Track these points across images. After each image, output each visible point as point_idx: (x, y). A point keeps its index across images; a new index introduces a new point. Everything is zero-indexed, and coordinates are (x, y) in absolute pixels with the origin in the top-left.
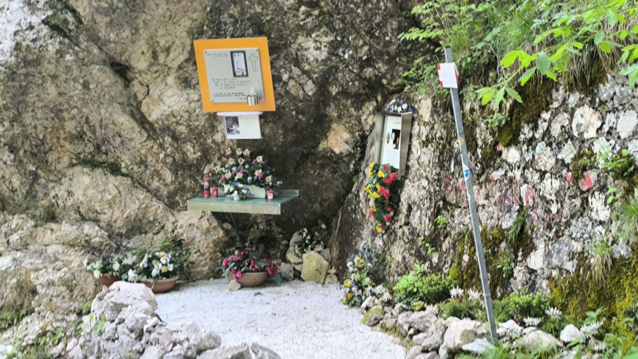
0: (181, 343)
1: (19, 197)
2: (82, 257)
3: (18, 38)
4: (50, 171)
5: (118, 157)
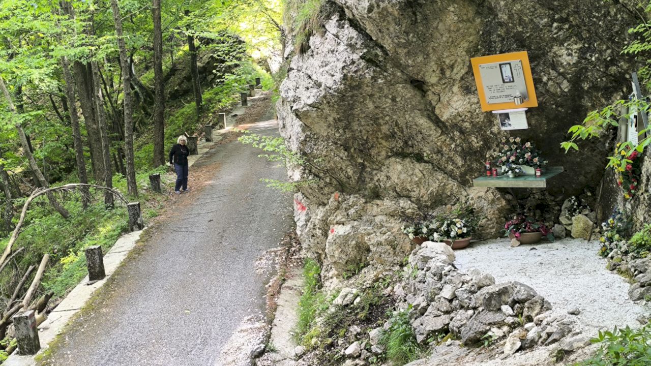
0: (467, 282)
1: (353, 182)
2: (400, 224)
3: (345, 71)
4: (373, 162)
5: (421, 149)
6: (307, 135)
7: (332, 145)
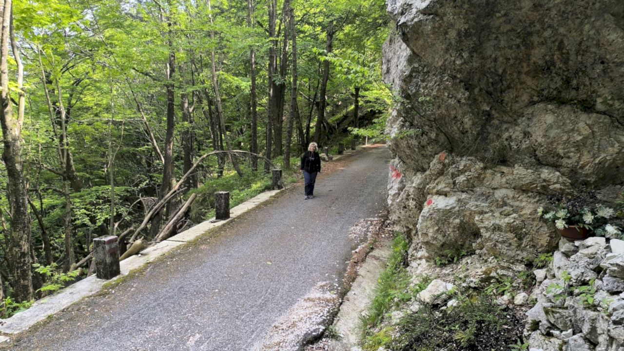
1: (469, 138)
2: (536, 205)
5: (594, 91)
6: (414, 67)
7: (447, 80)
